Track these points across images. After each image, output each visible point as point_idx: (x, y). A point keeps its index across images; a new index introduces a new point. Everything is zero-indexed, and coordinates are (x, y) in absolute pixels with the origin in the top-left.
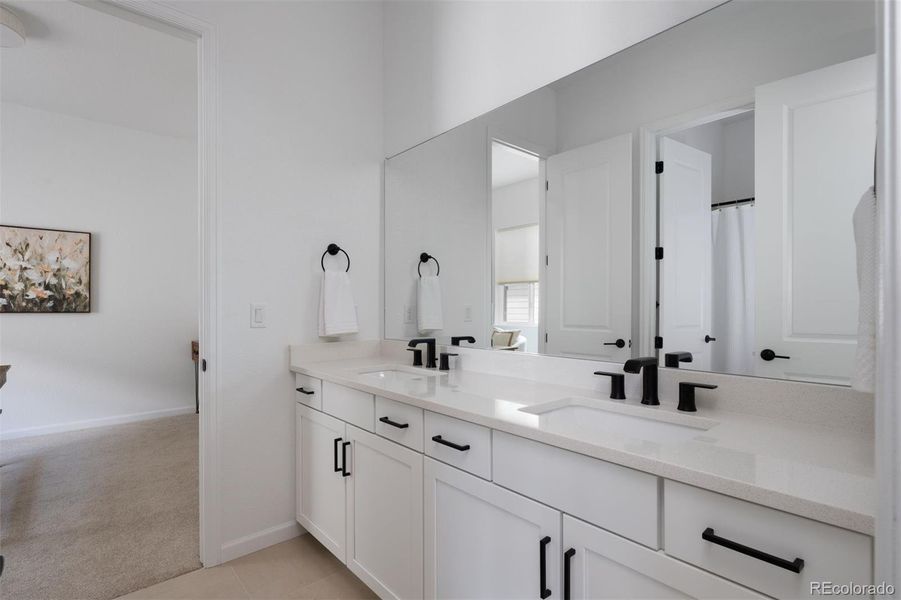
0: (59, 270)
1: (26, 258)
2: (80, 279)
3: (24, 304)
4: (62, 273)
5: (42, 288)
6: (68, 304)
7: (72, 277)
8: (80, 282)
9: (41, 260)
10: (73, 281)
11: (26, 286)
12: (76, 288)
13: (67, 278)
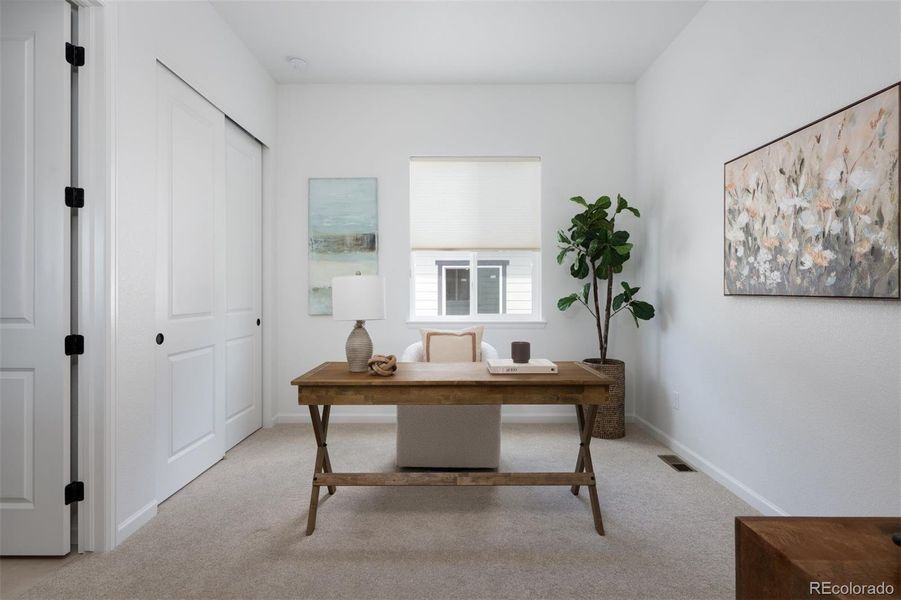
0: (844, 199)
1: (801, 188)
2: (880, 215)
3: (799, 281)
4: (849, 205)
5: (819, 247)
6: (861, 278)
7: (867, 212)
8: (880, 221)
9: (819, 187)
10: (867, 219)
11: (800, 245)
12: (873, 237)
13: (856, 218)
